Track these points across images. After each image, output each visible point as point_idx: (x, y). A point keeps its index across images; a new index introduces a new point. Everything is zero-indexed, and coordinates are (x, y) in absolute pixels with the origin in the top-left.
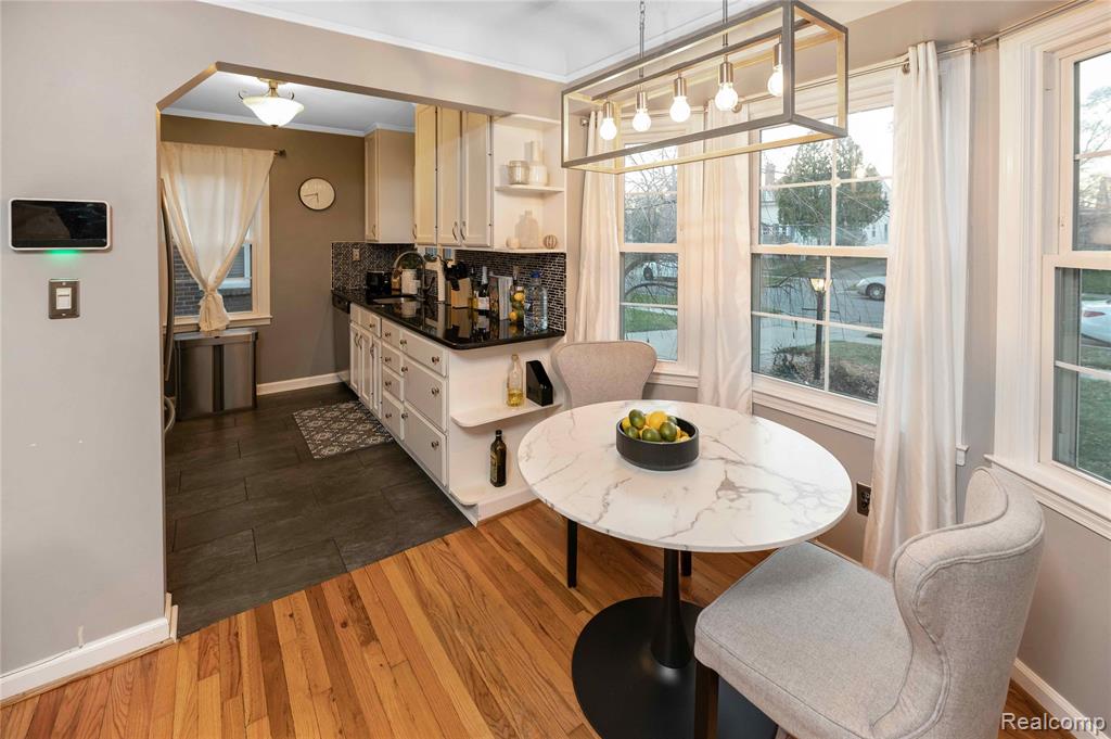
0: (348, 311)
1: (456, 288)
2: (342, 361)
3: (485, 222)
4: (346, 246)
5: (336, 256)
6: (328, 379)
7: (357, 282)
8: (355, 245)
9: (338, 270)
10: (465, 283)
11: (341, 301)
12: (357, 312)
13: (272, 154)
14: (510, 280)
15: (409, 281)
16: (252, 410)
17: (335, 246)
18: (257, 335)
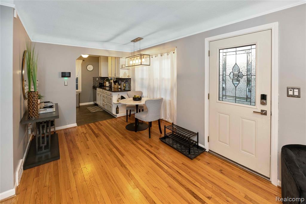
1: (115, 84)
2: (95, 99)
3: (119, 73)
4: (95, 77)
6: (92, 103)
7: (97, 85)
8: (97, 77)
9: (94, 82)
10: (117, 84)
11: (95, 88)
12: (98, 89)
13: (82, 60)
14: (123, 83)
15: (107, 84)
16: (78, 107)
17: (93, 78)
18: (79, 94)
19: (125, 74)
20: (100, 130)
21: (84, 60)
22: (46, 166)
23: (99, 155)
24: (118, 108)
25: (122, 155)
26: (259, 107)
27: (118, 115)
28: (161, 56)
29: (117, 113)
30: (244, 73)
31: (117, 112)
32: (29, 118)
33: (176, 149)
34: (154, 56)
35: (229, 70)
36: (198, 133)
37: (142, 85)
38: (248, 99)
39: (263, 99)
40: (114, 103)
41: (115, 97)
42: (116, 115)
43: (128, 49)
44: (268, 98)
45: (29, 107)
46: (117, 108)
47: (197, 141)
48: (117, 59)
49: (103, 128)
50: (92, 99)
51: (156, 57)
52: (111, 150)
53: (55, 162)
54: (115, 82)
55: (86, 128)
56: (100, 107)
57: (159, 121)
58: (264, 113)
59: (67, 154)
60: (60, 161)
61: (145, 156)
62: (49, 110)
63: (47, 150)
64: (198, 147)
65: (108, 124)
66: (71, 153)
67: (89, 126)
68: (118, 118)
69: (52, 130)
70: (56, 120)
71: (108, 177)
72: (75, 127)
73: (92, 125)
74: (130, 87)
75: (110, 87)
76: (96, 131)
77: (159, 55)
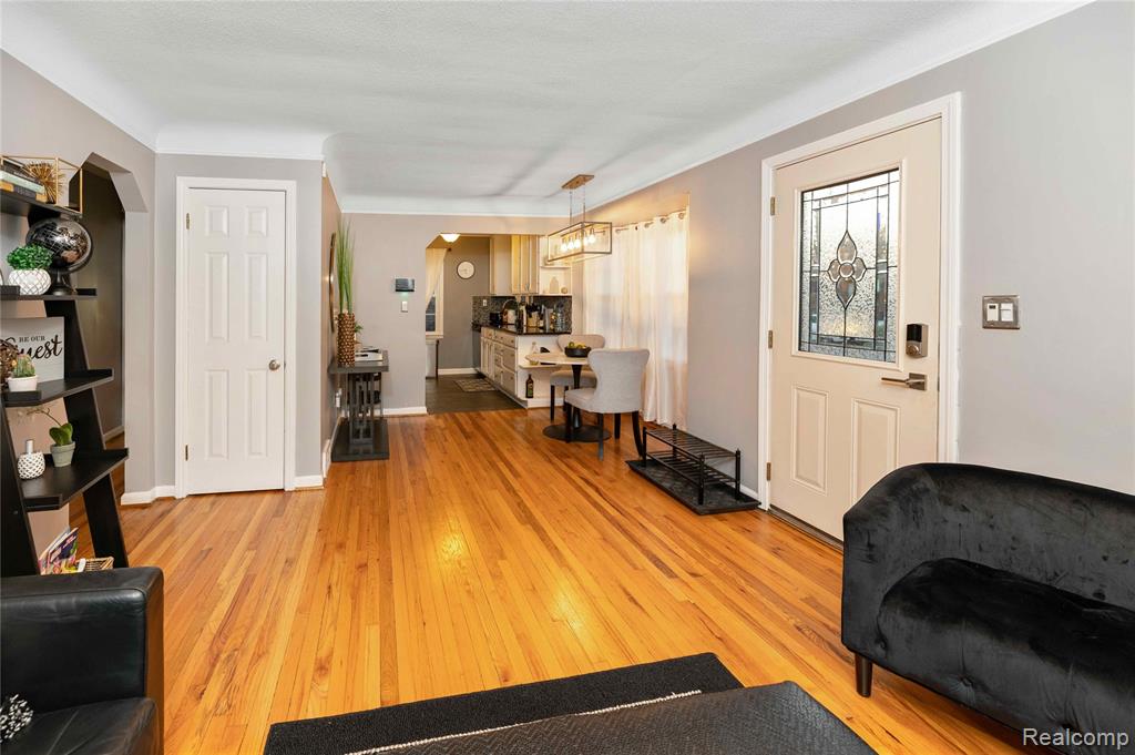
0: (480, 331)
1: (531, 316)
2: (477, 363)
3: (536, 282)
4: (480, 298)
5: (475, 303)
6: (470, 371)
7: (485, 318)
8: (484, 298)
9: (475, 311)
10: (535, 314)
11: (477, 327)
12: (484, 330)
13: (445, 250)
14: (551, 311)
15: (511, 316)
16: (434, 379)
17: (474, 298)
18: (438, 342)
19: (554, 283)
20: (478, 427)
21: (450, 248)
22: (366, 464)
23: (465, 467)
24: (532, 382)
25: (516, 475)
26: (903, 366)
27: (532, 403)
28: (663, 221)
29: (527, 397)
30: (870, 261)
31: (529, 395)
32: (340, 366)
33: (669, 493)
34: (641, 225)
35: (829, 254)
36: (738, 453)
37: (606, 316)
38: (877, 344)
39: (912, 339)
40: (521, 367)
41: (526, 351)
42: (526, 402)
43: (561, 211)
44: (931, 337)
45: (340, 351)
46: (530, 381)
47: (734, 476)
48: (534, 238)
49: (486, 425)
50: (471, 362)
51: (646, 226)
52: (493, 464)
53: (381, 462)
54: (530, 309)
55: (446, 419)
56: (490, 383)
57: (636, 416)
58: (917, 383)
59: (403, 455)
60: (389, 463)
61: (571, 487)
62: (371, 357)
63: (367, 440)
64: (738, 495)
65: (499, 419)
66: (409, 453)
67: (454, 417)
68: (532, 409)
69: (377, 413)
70: (384, 374)
71: (476, 500)
72: (423, 415)
73: (462, 417)
74: (568, 323)
75: (519, 324)
76: (469, 428)
77: (657, 220)
